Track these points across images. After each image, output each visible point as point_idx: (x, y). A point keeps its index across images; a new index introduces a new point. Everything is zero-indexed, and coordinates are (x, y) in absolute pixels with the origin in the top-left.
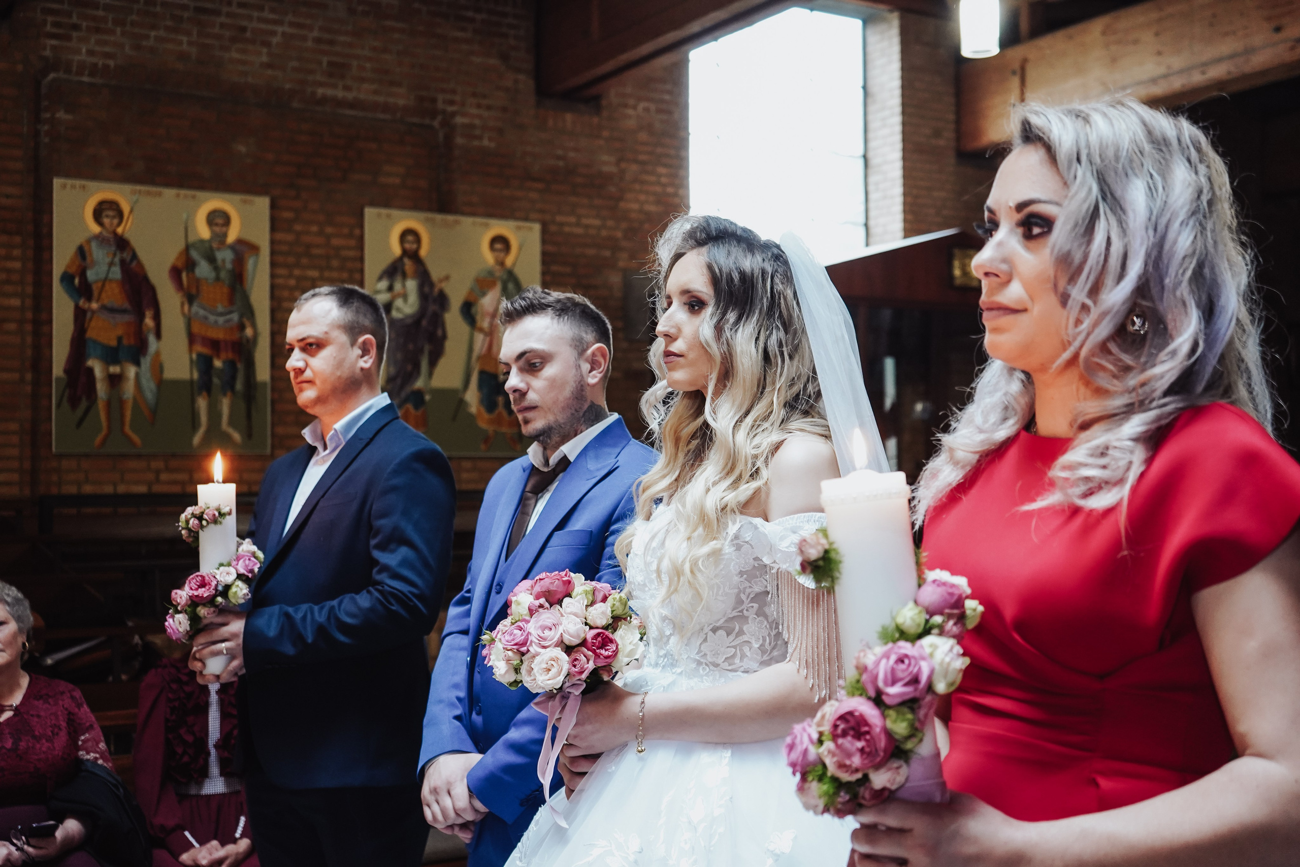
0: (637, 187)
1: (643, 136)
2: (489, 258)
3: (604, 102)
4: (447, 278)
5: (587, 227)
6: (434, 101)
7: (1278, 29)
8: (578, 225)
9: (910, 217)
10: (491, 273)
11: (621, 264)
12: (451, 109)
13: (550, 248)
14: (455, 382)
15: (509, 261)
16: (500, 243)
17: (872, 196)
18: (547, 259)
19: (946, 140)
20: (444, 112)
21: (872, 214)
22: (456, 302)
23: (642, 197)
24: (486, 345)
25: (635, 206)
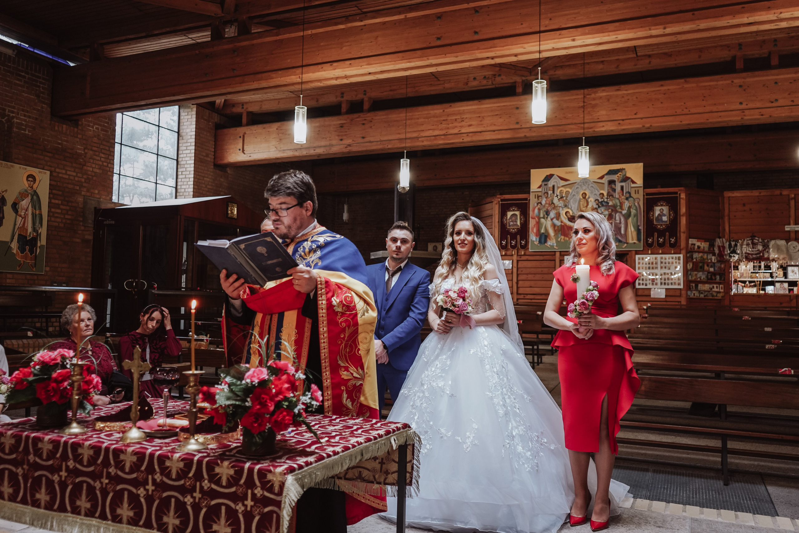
0: (92, 161)
1: (95, 140)
2: (26, 184)
3: (80, 123)
4: (6, 191)
5: (69, 175)
6: (5, 110)
7: (341, 140)
8: (66, 174)
9: (196, 187)
10: (26, 191)
11: (83, 193)
12: (11, 115)
13: (53, 183)
14: (8, 239)
15: (35, 186)
16: (31, 178)
17: (180, 177)
18: (52, 187)
19: (210, 158)
20: (9, 116)
21: (179, 184)
22: (9, 202)
23: (94, 166)
24: (22, 223)
25: (91, 169)
